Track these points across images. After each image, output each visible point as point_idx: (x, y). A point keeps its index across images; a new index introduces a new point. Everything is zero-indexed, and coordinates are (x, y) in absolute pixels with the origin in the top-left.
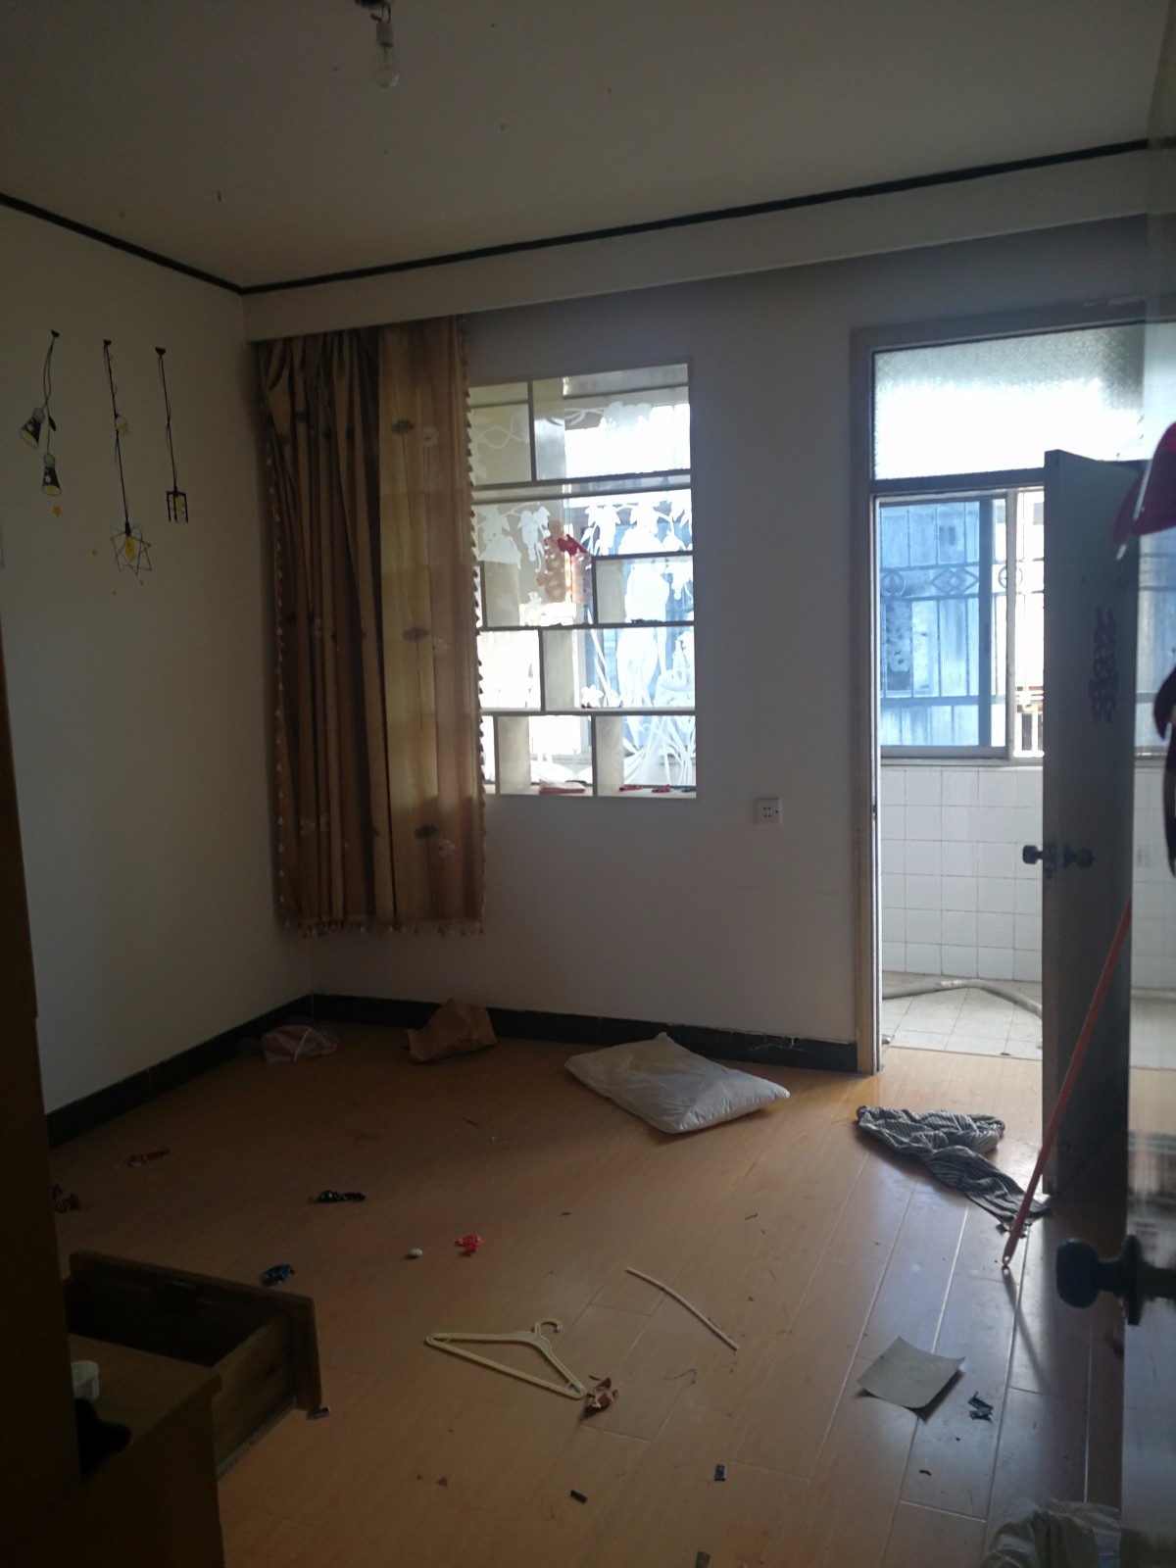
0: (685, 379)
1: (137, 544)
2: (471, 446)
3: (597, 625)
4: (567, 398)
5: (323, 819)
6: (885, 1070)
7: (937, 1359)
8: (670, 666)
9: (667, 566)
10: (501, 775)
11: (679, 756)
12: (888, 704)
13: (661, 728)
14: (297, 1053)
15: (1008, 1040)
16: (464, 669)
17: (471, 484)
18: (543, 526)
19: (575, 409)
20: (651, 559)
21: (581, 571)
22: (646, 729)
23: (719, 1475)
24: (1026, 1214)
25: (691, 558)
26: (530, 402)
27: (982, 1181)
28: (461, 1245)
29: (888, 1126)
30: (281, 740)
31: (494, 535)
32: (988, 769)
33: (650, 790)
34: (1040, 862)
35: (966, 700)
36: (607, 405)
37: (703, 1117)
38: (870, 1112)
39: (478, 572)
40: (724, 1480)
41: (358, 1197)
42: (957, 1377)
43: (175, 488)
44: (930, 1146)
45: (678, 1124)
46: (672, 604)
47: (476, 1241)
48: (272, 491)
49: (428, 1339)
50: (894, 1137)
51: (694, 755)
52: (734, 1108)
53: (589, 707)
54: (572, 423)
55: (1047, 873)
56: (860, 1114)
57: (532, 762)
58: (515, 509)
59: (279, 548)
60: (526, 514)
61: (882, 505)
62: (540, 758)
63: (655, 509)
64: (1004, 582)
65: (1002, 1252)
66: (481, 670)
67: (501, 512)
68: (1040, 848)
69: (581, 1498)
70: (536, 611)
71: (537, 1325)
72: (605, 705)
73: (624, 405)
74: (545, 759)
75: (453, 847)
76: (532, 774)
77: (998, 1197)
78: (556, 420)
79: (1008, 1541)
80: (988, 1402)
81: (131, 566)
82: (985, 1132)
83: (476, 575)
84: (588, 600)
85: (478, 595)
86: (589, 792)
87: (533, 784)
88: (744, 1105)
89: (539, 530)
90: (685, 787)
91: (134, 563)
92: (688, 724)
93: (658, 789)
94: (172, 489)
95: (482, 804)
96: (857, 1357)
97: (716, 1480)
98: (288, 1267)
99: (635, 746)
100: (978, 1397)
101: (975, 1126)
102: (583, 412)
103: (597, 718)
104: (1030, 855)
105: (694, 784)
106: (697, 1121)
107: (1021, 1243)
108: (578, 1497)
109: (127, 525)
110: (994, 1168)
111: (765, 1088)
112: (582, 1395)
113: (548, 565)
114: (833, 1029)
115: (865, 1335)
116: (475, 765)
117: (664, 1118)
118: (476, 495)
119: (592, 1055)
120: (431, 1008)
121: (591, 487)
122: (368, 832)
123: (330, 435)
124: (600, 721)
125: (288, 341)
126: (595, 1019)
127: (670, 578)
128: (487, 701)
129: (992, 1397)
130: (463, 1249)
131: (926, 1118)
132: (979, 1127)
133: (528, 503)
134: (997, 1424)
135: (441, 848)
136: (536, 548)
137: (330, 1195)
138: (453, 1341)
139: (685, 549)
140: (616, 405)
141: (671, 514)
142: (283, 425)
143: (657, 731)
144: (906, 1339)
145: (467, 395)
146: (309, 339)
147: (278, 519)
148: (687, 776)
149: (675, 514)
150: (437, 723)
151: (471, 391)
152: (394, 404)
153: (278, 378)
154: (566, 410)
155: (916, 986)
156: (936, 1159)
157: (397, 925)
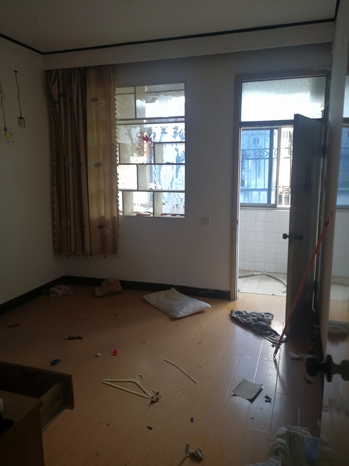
0: (183, 88)
1: (8, 134)
2: (116, 107)
3: (155, 164)
4: (146, 93)
5: (68, 222)
6: (239, 299)
7: (255, 384)
8: (177, 177)
9: (177, 146)
10: (124, 210)
11: (179, 205)
12: (242, 190)
13: (174, 196)
14: (60, 294)
15: (274, 290)
16: (113, 177)
17: (116, 119)
18: (138, 133)
19: (149, 96)
20: (172, 144)
21: (150, 146)
22: (170, 197)
23: (192, 420)
24: (281, 341)
25: (184, 144)
26: (135, 93)
27: (267, 332)
28: (113, 352)
29: (240, 316)
30: (55, 197)
31: (123, 135)
32: (270, 210)
33: (170, 215)
34: (288, 239)
35: (263, 190)
36: (159, 96)
37: (185, 313)
38: (235, 312)
39: (118, 146)
40: (193, 422)
41: (81, 338)
42: (261, 390)
43: (21, 116)
44: (252, 322)
45: (178, 316)
46: (178, 158)
47: (117, 351)
48: (52, 119)
49: (103, 381)
50: (242, 319)
51: (184, 205)
52: (194, 310)
53: (152, 189)
54: (148, 101)
55: (290, 242)
56: (232, 312)
57: (134, 206)
58: (129, 127)
59: (55, 137)
60: (133, 129)
61: (243, 130)
62: (136, 205)
63: (173, 128)
64: (276, 155)
65: (273, 353)
66: (118, 177)
67: (125, 128)
68: (288, 234)
69: (151, 429)
70: (136, 159)
71: (136, 376)
72: (157, 189)
73: (164, 95)
74: (138, 205)
75: (109, 231)
76: (134, 209)
77: (272, 336)
78: (143, 100)
79: (279, 439)
80: (270, 397)
81: (7, 141)
82: (268, 318)
83: (117, 147)
84: (152, 156)
85: (118, 153)
86: (152, 215)
87: (134, 212)
88: (197, 309)
89: (137, 134)
90: (181, 214)
91: (8, 140)
92: (183, 195)
93: (173, 215)
94: (20, 117)
95: (118, 218)
96: (232, 384)
97: (191, 422)
98: (59, 360)
99: (166, 202)
100: (267, 396)
101: (265, 316)
102: (151, 97)
103: (155, 193)
104: (285, 236)
105: (184, 214)
106: (183, 314)
107: (279, 350)
108: (150, 428)
109: (5, 127)
110: (271, 328)
111: (203, 304)
112: (150, 397)
113: (140, 144)
114: (223, 287)
115: (234, 378)
116: (116, 206)
117: (174, 313)
118: (118, 122)
119: (151, 294)
120: (102, 280)
121: (152, 121)
122: (82, 227)
123: (71, 101)
124: (155, 194)
125: (57, 70)
126: (152, 284)
127: (177, 150)
128: (120, 186)
129: (271, 396)
130: (113, 354)
131: (251, 313)
132: (266, 316)
133: (133, 125)
134: (273, 403)
135: (105, 232)
136: (136, 139)
137: (72, 337)
138: (111, 382)
139: (182, 141)
140: (162, 96)
141: (178, 130)
142: (56, 98)
143: (173, 197)
144: (245, 379)
145: (115, 90)
146: (64, 70)
147: (54, 128)
148: (182, 211)
149: (179, 130)
150: (104, 193)
151: (116, 89)
152: (92, 92)
153: (54, 82)
154: (146, 96)
155: (247, 274)
156: (254, 326)
157: (91, 255)
